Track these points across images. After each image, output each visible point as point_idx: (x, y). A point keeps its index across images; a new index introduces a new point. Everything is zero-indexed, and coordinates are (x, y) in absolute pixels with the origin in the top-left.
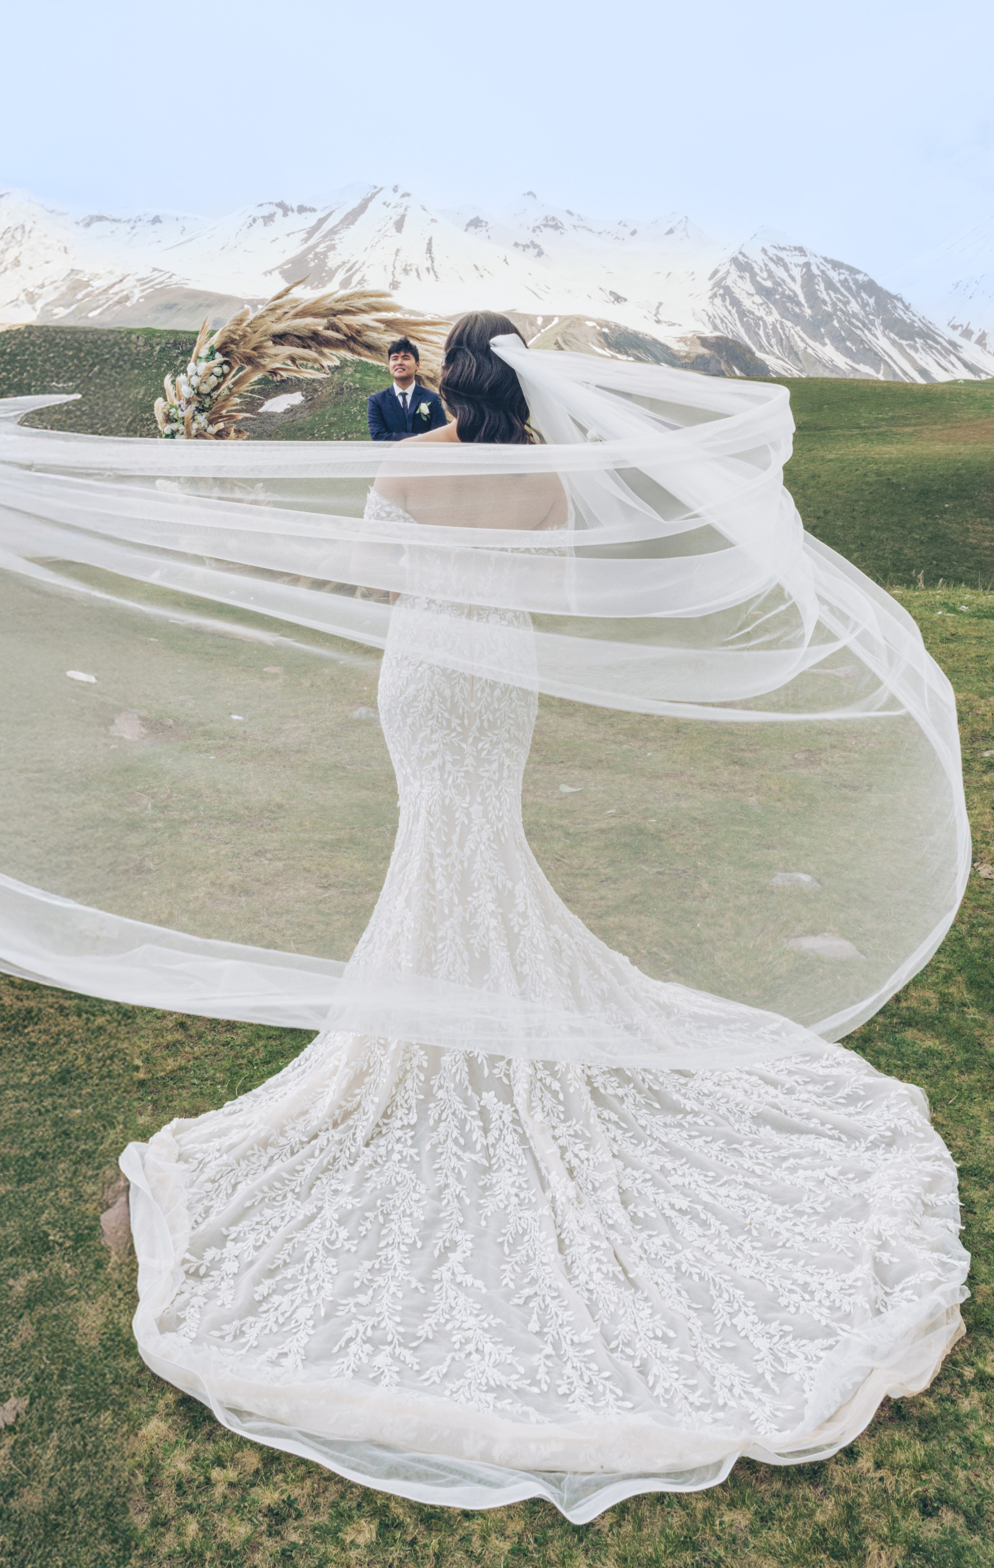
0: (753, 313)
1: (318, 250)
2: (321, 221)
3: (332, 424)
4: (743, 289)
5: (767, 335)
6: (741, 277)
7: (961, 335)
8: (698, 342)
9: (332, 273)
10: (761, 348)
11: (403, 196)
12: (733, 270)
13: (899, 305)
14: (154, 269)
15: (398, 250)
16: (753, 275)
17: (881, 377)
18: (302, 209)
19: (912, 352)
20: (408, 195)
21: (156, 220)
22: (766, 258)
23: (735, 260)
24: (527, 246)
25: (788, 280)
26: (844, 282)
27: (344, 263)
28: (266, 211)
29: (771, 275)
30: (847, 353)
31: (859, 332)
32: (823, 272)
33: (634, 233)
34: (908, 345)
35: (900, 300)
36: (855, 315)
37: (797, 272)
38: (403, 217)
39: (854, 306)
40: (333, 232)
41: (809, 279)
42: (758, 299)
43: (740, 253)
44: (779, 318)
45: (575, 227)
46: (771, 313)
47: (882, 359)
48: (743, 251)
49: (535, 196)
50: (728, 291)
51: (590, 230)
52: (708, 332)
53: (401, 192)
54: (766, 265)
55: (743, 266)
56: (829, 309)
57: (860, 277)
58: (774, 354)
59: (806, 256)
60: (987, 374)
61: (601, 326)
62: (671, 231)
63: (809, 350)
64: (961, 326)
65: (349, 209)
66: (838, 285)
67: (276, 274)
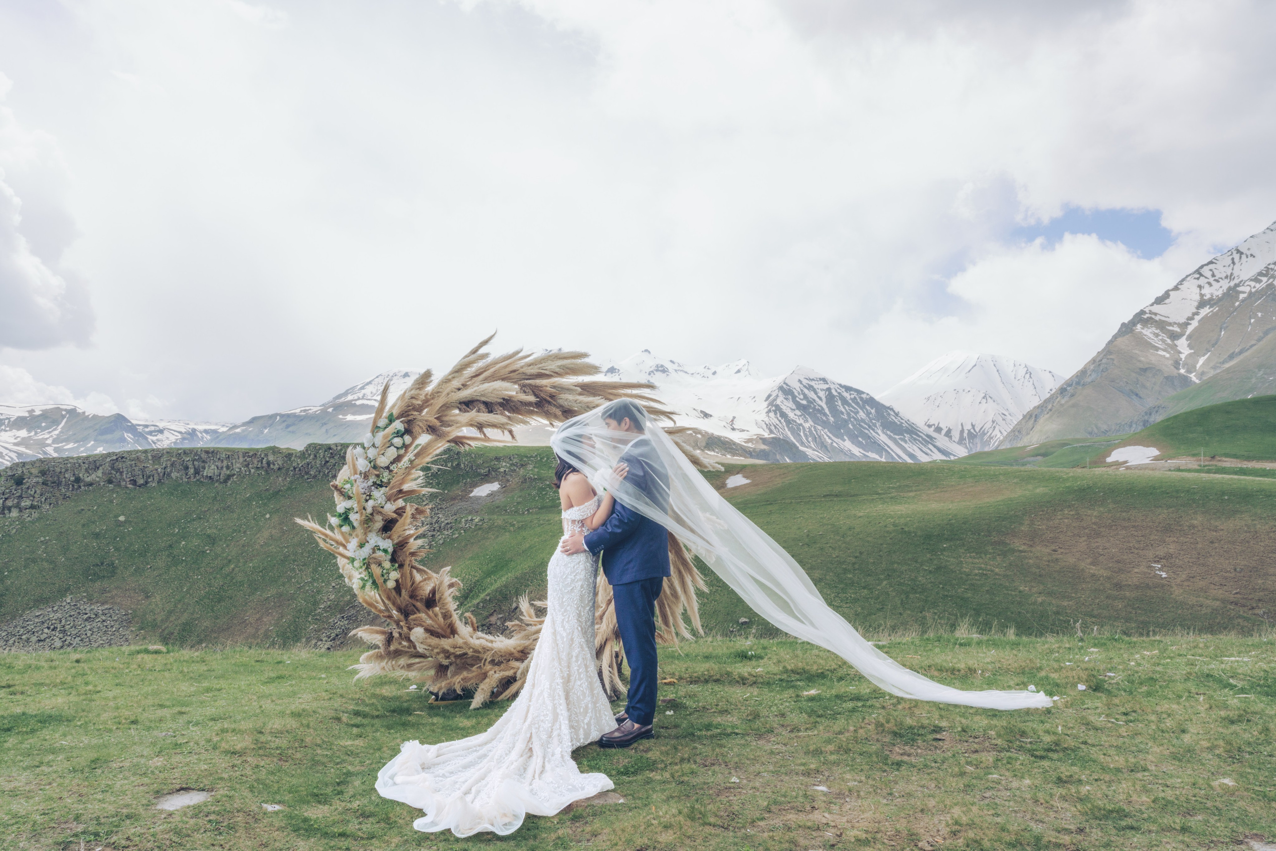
0: (795, 422)
3: (518, 503)
5: (806, 435)
6: (786, 399)
7: (934, 431)
8: (761, 441)
10: (802, 444)
12: (780, 394)
13: (892, 413)
16: (794, 397)
17: (883, 460)
19: (903, 443)
22: (802, 386)
23: (781, 388)
25: (817, 399)
26: (854, 400)
29: (806, 397)
30: (859, 445)
31: (866, 431)
32: (839, 393)
33: (714, 373)
34: (900, 439)
35: (892, 409)
36: (863, 421)
37: (822, 394)
39: (862, 415)
41: (830, 398)
42: (798, 412)
43: (785, 383)
44: (813, 424)
45: (676, 370)
46: (807, 421)
47: (883, 449)
48: (786, 382)
49: (649, 352)
50: (777, 406)
51: (686, 372)
52: (766, 435)
54: (802, 390)
55: (787, 391)
56: (845, 417)
57: (864, 396)
58: (811, 447)
59: (827, 384)
60: (955, 456)
61: (696, 433)
62: (739, 371)
63: (835, 444)
64: (934, 425)
66: (850, 401)
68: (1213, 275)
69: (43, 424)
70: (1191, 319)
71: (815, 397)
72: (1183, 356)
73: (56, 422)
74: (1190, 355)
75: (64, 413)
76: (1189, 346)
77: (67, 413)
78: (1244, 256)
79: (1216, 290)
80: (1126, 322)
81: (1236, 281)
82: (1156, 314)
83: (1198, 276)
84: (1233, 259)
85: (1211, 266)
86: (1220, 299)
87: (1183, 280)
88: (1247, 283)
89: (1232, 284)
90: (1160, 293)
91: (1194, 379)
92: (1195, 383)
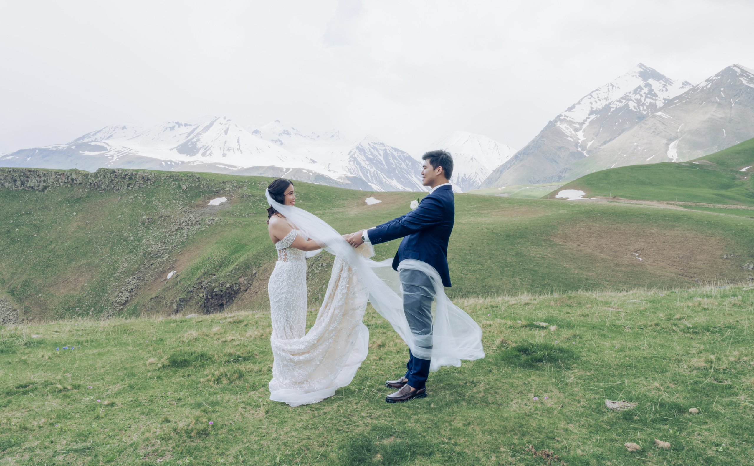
0: (365, 168)
1: (193, 141)
2: (194, 130)
4: (361, 158)
5: (371, 176)
6: (361, 154)
9: (198, 150)
10: (369, 181)
11: (228, 120)
12: (357, 151)
14: (123, 147)
15: (226, 142)
16: (365, 153)
18: (186, 125)
20: (230, 120)
21: (124, 128)
22: (370, 147)
23: (358, 148)
24: (277, 141)
25: (378, 155)
26: (399, 157)
27: (203, 146)
28: (171, 125)
29: (372, 154)
30: (401, 182)
31: (406, 175)
32: (391, 152)
33: (318, 137)
36: (404, 169)
37: (381, 152)
38: (228, 129)
39: (403, 165)
40: (199, 134)
41: (386, 155)
42: (367, 162)
43: (360, 145)
44: (375, 170)
45: (295, 134)
46: (372, 168)
47: (415, 186)
49: (279, 122)
50: (355, 159)
51: (301, 135)
52: (349, 175)
53: (227, 119)
54: (370, 150)
55: (361, 149)
56: (394, 166)
57: (405, 155)
58: (374, 183)
59: (385, 146)
61: (309, 172)
62: (333, 136)
63: (387, 182)
65: (206, 125)
66: (397, 157)
67: (175, 150)
68: (598, 97)
70: (585, 120)
71: (377, 154)
72: (580, 141)
74: (584, 141)
76: (584, 136)
78: (614, 88)
79: (599, 105)
80: (552, 120)
81: (610, 101)
82: (567, 117)
83: (590, 97)
84: (609, 89)
85: (597, 92)
86: (601, 111)
87: (583, 99)
88: (615, 103)
89: (607, 103)
90: (570, 106)
91: (585, 154)
92: (585, 156)
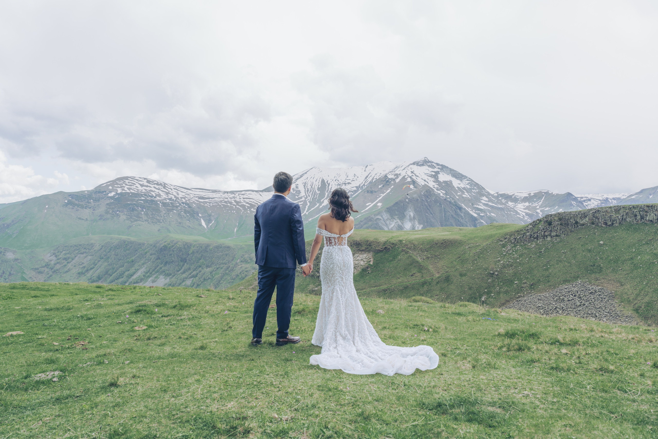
69: (535, 200)
73: (540, 198)
75: (543, 194)
77: (545, 194)
